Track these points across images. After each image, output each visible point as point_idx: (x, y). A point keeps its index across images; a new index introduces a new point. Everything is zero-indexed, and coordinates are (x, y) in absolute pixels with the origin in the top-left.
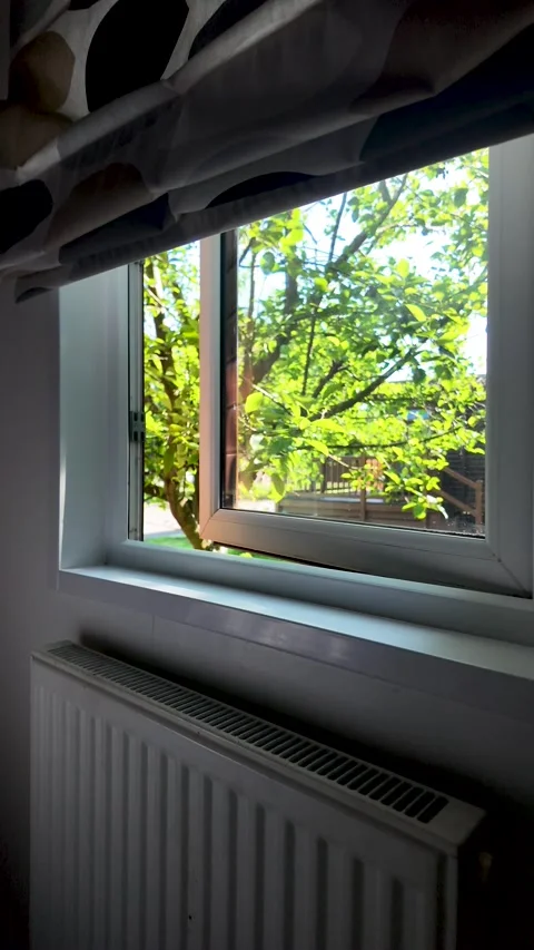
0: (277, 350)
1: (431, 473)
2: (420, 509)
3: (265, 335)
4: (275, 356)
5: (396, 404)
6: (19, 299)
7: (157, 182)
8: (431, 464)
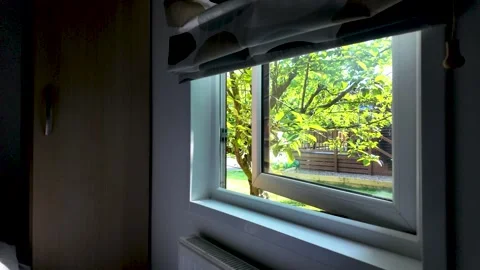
0: (290, 79)
1: (373, 140)
2: (367, 162)
3: (283, 74)
4: (288, 83)
5: (352, 104)
6: (181, 82)
7: (245, 44)
8: (373, 135)
